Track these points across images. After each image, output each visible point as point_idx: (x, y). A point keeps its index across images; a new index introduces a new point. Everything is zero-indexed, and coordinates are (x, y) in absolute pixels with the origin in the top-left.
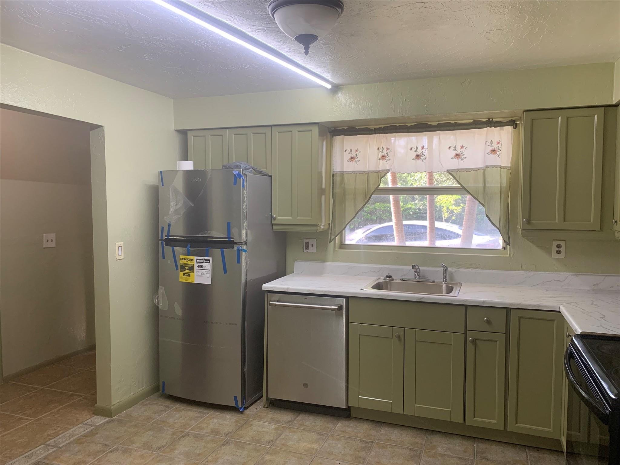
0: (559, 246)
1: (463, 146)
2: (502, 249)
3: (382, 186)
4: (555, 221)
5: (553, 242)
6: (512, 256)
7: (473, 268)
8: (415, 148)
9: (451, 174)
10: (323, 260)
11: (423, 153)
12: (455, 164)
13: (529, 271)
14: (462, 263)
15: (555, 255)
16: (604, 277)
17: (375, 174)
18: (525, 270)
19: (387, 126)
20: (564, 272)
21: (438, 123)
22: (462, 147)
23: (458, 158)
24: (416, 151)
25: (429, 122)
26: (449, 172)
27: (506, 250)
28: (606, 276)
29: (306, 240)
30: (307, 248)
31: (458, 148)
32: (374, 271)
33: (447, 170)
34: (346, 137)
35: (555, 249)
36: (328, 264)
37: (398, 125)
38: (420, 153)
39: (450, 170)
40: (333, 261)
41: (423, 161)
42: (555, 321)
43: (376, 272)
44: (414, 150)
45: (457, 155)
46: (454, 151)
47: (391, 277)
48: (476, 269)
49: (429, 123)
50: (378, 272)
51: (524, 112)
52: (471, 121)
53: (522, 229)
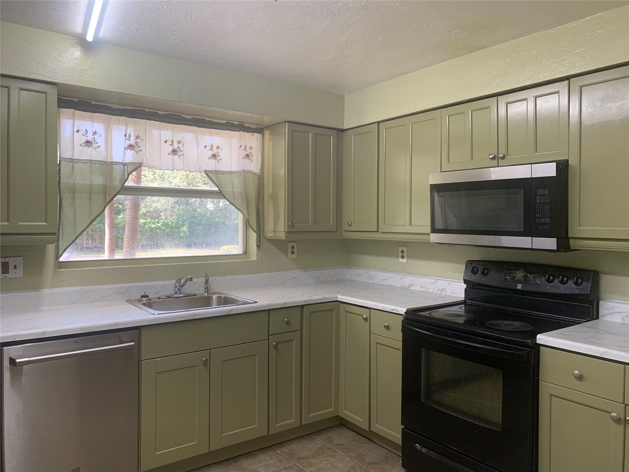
0: (293, 247)
1: (220, 146)
2: (243, 253)
3: (129, 183)
4: (309, 224)
5: (289, 244)
6: (259, 259)
7: (227, 275)
8: (171, 141)
9: (208, 175)
10: (37, 287)
11: (179, 148)
12: (211, 165)
13: (272, 272)
14: (217, 271)
15: (290, 256)
16: (322, 271)
17: (122, 166)
18: (269, 272)
19: (133, 108)
20: (296, 269)
21: (192, 117)
22: (218, 148)
23: (215, 159)
24: (172, 145)
25: (184, 114)
26: (206, 172)
27: (246, 254)
28: (323, 269)
29: (3, 259)
30: (5, 272)
31: (215, 148)
32: (119, 293)
33: (205, 171)
34: (77, 112)
35: (290, 250)
36: (47, 291)
37: (147, 110)
38: (176, 148)
39: (207, 171)
40: (52, 287)
41: (179, 157)
42: (334, 310)
43: (122, 294)
44: (169, 143)
45: (214, 156)
46: (211, 150)
47: (148, 296)
48: (229, 276)
49: (183, 116)
50: (124, 293)
51: (286, 122)
52: (225, 122)
53: (286, 232)
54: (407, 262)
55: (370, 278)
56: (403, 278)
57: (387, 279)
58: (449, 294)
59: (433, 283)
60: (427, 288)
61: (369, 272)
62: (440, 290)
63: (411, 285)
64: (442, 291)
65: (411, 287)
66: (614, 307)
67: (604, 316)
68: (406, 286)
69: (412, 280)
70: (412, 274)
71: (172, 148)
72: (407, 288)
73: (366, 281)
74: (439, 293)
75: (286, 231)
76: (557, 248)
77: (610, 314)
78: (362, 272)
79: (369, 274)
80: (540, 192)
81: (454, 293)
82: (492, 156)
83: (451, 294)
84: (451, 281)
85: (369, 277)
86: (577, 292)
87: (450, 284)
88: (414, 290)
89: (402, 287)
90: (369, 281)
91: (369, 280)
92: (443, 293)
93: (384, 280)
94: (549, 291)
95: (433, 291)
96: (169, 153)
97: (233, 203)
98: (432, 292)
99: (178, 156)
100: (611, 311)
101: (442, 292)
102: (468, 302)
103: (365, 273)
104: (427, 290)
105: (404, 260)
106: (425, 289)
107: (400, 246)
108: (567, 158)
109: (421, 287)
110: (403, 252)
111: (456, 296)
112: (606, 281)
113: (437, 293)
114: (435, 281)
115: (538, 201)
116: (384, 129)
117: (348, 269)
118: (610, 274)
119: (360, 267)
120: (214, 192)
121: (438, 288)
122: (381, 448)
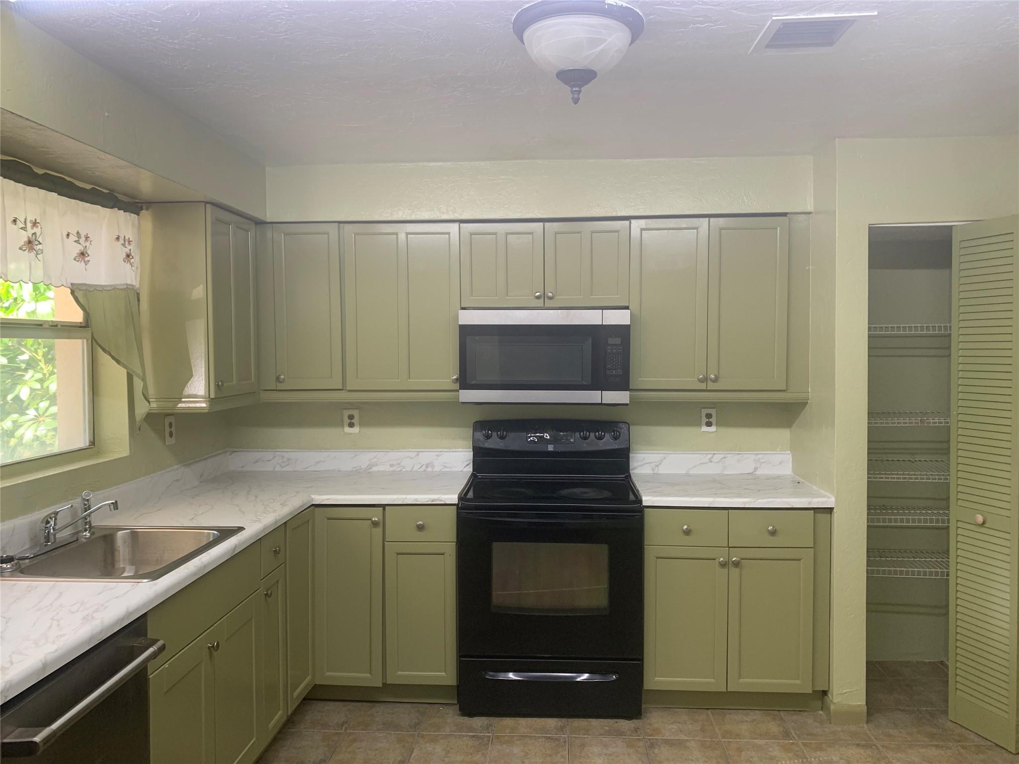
0: (171, 425)
1: (88, 235)
2: (89, 446)
5: (165, 419)
6: (133, 453)
9: (74, 292)
11: (36, 237)
16: (205, 461)
21: (44, 171)
22: (86, 239)
23: (84, 261)
25: (34, 165)
26: (71, 287)
28: (206, 459)
31: (82, 239)
33: (69, 286)
35: (167, 430)
39: (73, 284)
41: (37, 255)
44: (20, 224)
45: (83, 254)
46: (78, 243)
51: (206, 203)
52: (88, 187)
53: (212, 399)
54: (360, 431)
55: (287, 463)
56: (356, 456)
57: (324, 462)
58: (439, 470)
59: (412, 458)
60: (402, 466)
61: (283, 454)
62: (425, 466)
63: (371, 466)
64: (427, 466)
65: (373, 468)
66: (644, 458)
67: (635, 468)
68: (364, 467)
69: (375, 457)
70: (369, 448)
71: (27, 236)
72: (364, 471)
73: (278, 469)
74: (422, 469)
75: (212, 396)
76: (630, 401)
77: (640, 466)
78: (268, 455)
79: (283, 457)
80: (611, 341)
81: (448, 467)
82: (538, 294)
83: (443, 469)
84: (441, 452)
85: (283, 462)
86: (617, 447)
87: (440, 455)
88: (379, 471)
89: (354, 470)
90: (285, 469)
91: (284, 467)
92: (429, 469)
93: (317, 463)
94: (584, 449)
95: (413, 468)
96: (20, 246)
97: (107, 349)
98: (411, 471)
99: (35, 252)
100: (642, 463)
101: (427, 468)
102: (479, 476)
103: (274, 457)
104: (401, 468)
105: (356, 430)
106: (397, 468)
107: (344, 409)
108: (628, 305)
109: (392, 466)
110: (351, 417)
111: (451, 471)
112: (637, 432)
113: (419, 470)
114: (415, 454)
115: (609, 351)
116: (353, 235)
117: (233, 454)
118: (639, 424)
119: (258, 449)
120: (41, 325)
121: (420, 464)
122: (401, 705)
